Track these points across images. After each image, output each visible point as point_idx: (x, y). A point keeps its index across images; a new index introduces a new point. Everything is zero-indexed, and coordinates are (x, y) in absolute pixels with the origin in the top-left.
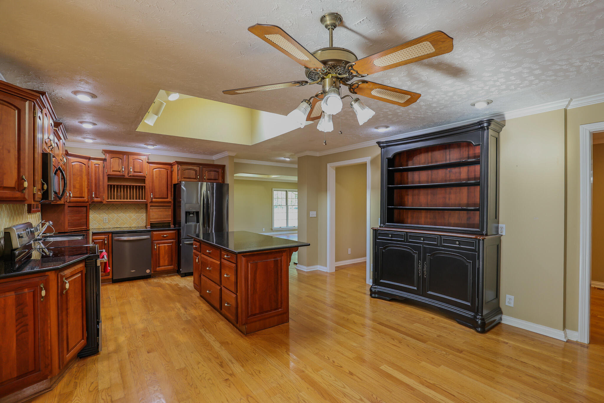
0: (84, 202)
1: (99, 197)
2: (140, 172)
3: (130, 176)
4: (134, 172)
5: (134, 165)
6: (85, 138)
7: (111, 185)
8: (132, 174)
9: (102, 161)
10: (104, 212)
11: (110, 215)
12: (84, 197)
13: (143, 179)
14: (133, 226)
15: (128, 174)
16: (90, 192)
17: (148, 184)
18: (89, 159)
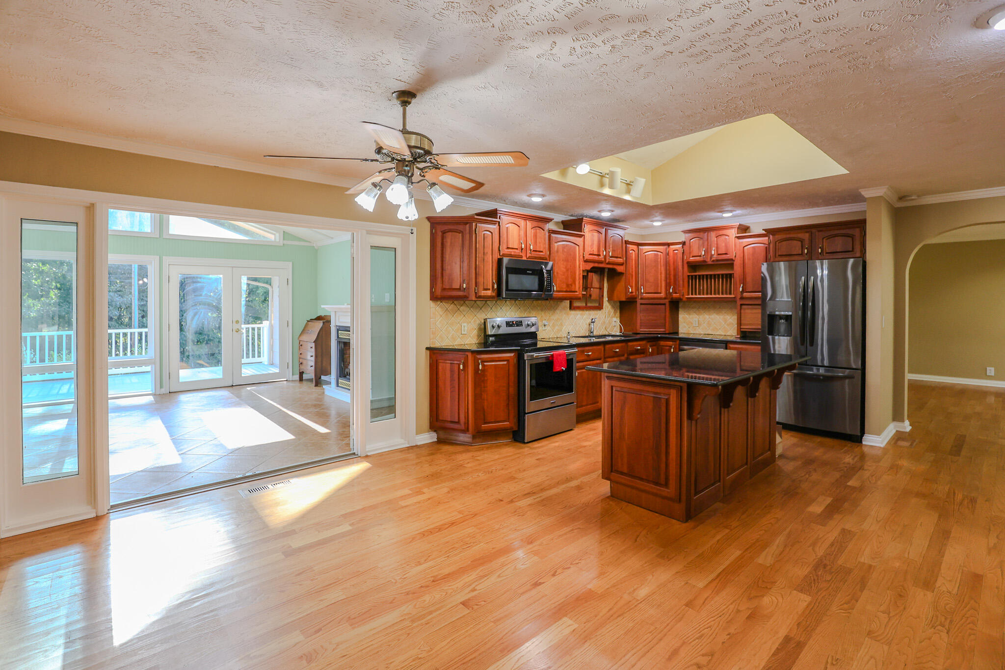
0: (661, 298)
1: (677, 292)
2: (726, 254)
3: (713, 261)
4: (718, 254)
5: (717, 244)
6: (653, 221)
7: (692, 276)
8: (715, 257)
9: (681, 245)
10: (694, 312)
11: (701, 317)
12: (660, 293)
13: (730, 264)
14: (728, 333)
15: (711, 258)
16: (668, 285)
17: (737, 270)
18: (669, 245)
